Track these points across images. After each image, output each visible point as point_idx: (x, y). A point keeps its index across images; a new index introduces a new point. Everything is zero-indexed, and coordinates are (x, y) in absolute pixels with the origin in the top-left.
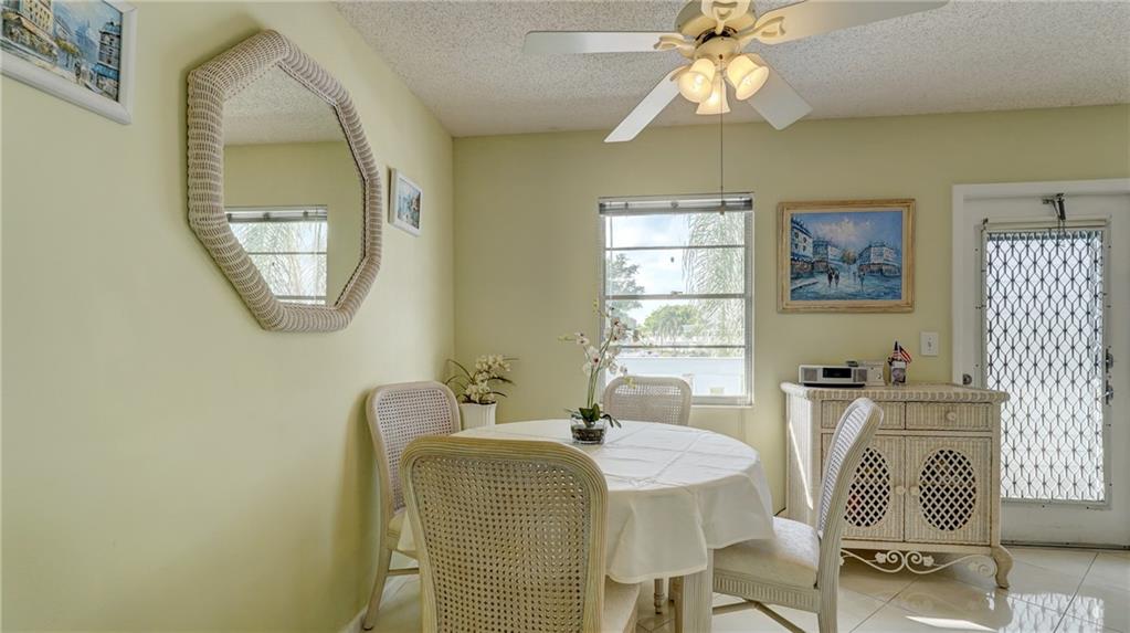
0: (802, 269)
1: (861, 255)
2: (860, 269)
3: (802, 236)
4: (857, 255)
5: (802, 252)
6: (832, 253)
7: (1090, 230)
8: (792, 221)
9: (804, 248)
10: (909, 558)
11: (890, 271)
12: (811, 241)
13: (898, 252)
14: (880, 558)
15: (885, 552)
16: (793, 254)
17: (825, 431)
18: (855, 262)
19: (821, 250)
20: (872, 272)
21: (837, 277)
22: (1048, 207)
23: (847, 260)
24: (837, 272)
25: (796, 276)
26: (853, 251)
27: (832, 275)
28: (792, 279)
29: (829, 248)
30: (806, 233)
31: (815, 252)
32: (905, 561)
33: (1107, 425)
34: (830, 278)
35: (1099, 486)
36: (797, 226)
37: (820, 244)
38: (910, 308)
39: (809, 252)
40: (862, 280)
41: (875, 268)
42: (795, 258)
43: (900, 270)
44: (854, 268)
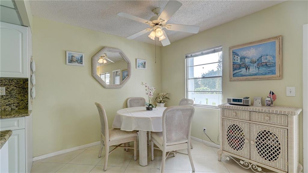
0: (236, 67)
1: (258, 60)
2: (258, 65)
3: (236, 56)
4: (256, 60)
5: (236, 62)
6: (247, 60)
8: (233, 52)
9: (237, 60)
10: (252, 165)
11: (271, 64)
12: (239, 57)
13: (274, 57)
14: (242, 162)
15: (243, 161)
16: (233, 63)
17: (223, 117)
18: (255, 62)
19: (243, 60)
21: (249, 69)
23: (253, 62)
24: (249, 67)
25: (234, 69)
26: (255, 59)
27: (247, 68)
28: (233, 70)
29: (246, 59)
30: (238, 55)
31: (241, 61)
32: (250, 166)
34: (246, 69)
36: (235, 54)
37: (243, 58)
38: (281, 77)
39: (239, 61)
40: (259, 69)
41: (264, 64)
42: (234, 64)
43: (275, 63)
44: (256, 65)
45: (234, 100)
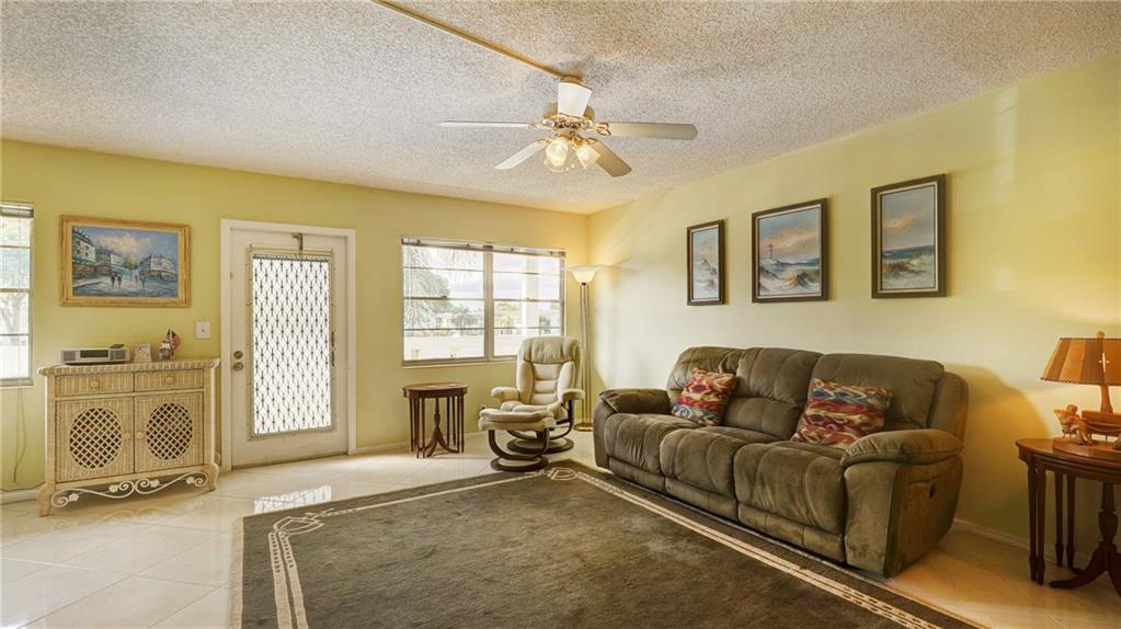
0: (82, 270)
1: (141, 263)
2: (142, 273)
3: (83, 244)
4: (138, 263)
5: (84, 257)
6: (114, 260)
7: (325, 257)
8: (73, 231)
9: (87, 254)
10: (139, 485)
11: (168, 277)
12: (92, 249)
13: (175, 264)
14: (113, 489)
15: (118, 484)
16: (74, 258)
17: (58, 399)
18: (136, 267)
19: (104, 257)
20: (153, 276)
21: (120, 279)
22: (295, 240)
23: (128, 265)
24: (119, 275)
25: (77, 276)
26: (134, 260)
27: (115, 277)
28: (74, 278)
29: (112, 255)
30: (89, 242)
31: (98, 259)
32: (135, 487)
33: (333, 378)
34: (113, 279)
35: (328, 417)
36: (78, 236)
37: (102, 252)
38: (187, 303)
39: (92, 257)
40: (143, 282)
41: (155, 274)
42: (76, 261)
43: (176, 276)
44: (136, 272)
45: (84, 354)
